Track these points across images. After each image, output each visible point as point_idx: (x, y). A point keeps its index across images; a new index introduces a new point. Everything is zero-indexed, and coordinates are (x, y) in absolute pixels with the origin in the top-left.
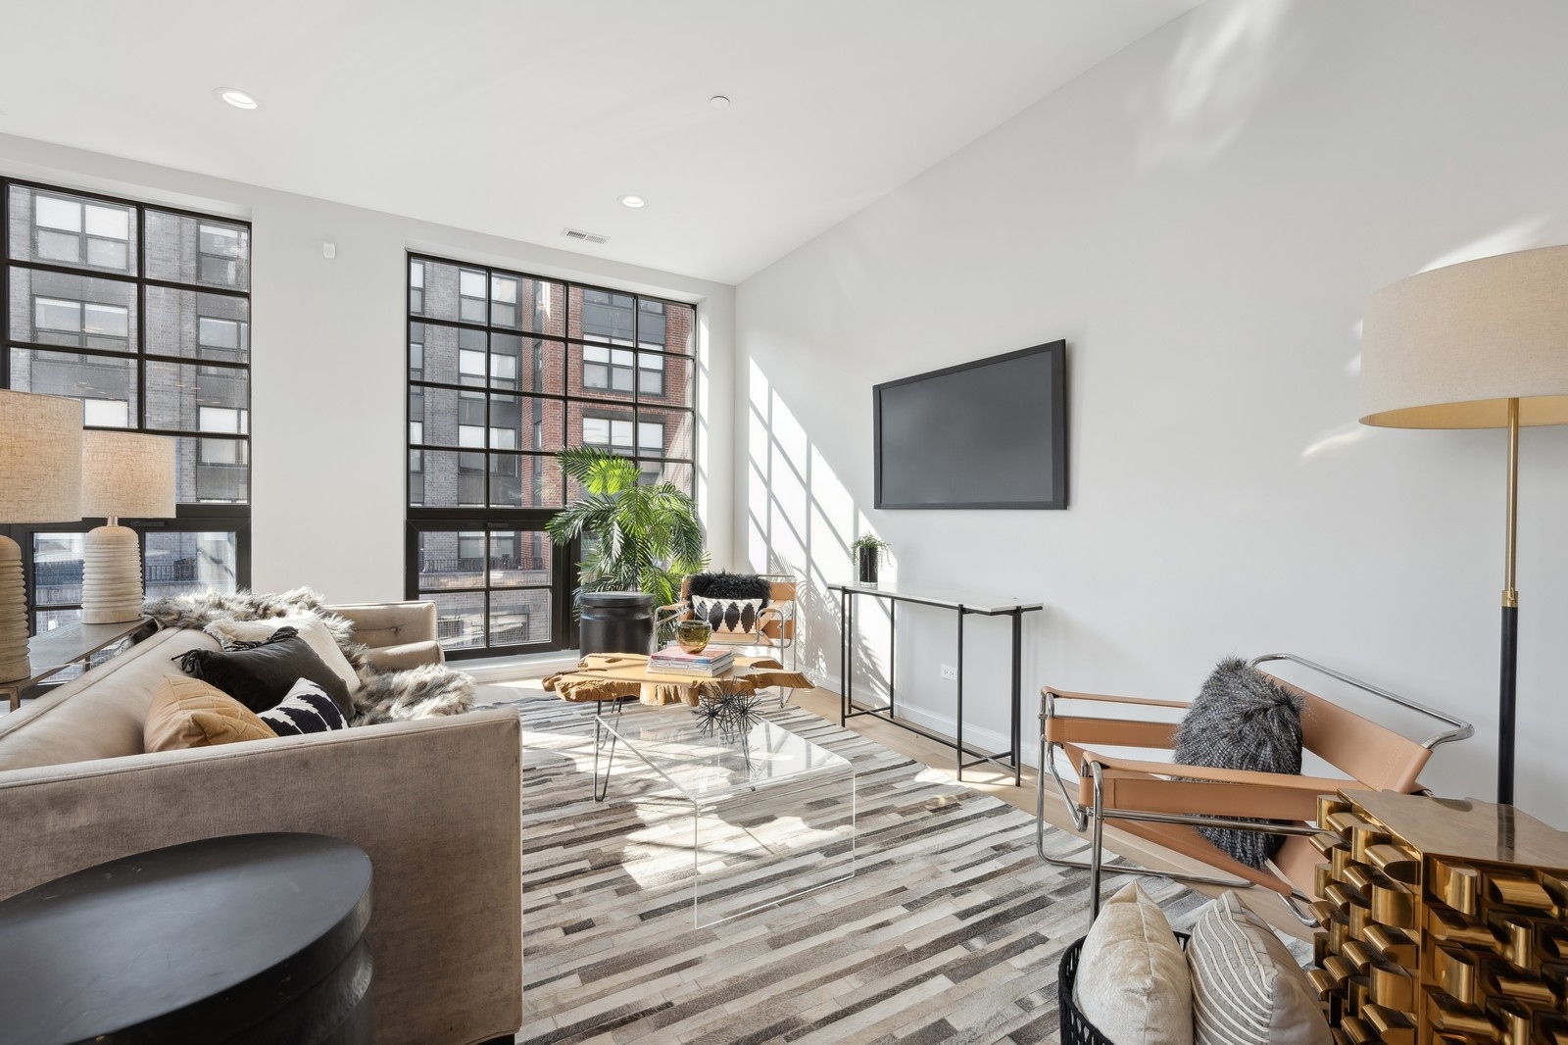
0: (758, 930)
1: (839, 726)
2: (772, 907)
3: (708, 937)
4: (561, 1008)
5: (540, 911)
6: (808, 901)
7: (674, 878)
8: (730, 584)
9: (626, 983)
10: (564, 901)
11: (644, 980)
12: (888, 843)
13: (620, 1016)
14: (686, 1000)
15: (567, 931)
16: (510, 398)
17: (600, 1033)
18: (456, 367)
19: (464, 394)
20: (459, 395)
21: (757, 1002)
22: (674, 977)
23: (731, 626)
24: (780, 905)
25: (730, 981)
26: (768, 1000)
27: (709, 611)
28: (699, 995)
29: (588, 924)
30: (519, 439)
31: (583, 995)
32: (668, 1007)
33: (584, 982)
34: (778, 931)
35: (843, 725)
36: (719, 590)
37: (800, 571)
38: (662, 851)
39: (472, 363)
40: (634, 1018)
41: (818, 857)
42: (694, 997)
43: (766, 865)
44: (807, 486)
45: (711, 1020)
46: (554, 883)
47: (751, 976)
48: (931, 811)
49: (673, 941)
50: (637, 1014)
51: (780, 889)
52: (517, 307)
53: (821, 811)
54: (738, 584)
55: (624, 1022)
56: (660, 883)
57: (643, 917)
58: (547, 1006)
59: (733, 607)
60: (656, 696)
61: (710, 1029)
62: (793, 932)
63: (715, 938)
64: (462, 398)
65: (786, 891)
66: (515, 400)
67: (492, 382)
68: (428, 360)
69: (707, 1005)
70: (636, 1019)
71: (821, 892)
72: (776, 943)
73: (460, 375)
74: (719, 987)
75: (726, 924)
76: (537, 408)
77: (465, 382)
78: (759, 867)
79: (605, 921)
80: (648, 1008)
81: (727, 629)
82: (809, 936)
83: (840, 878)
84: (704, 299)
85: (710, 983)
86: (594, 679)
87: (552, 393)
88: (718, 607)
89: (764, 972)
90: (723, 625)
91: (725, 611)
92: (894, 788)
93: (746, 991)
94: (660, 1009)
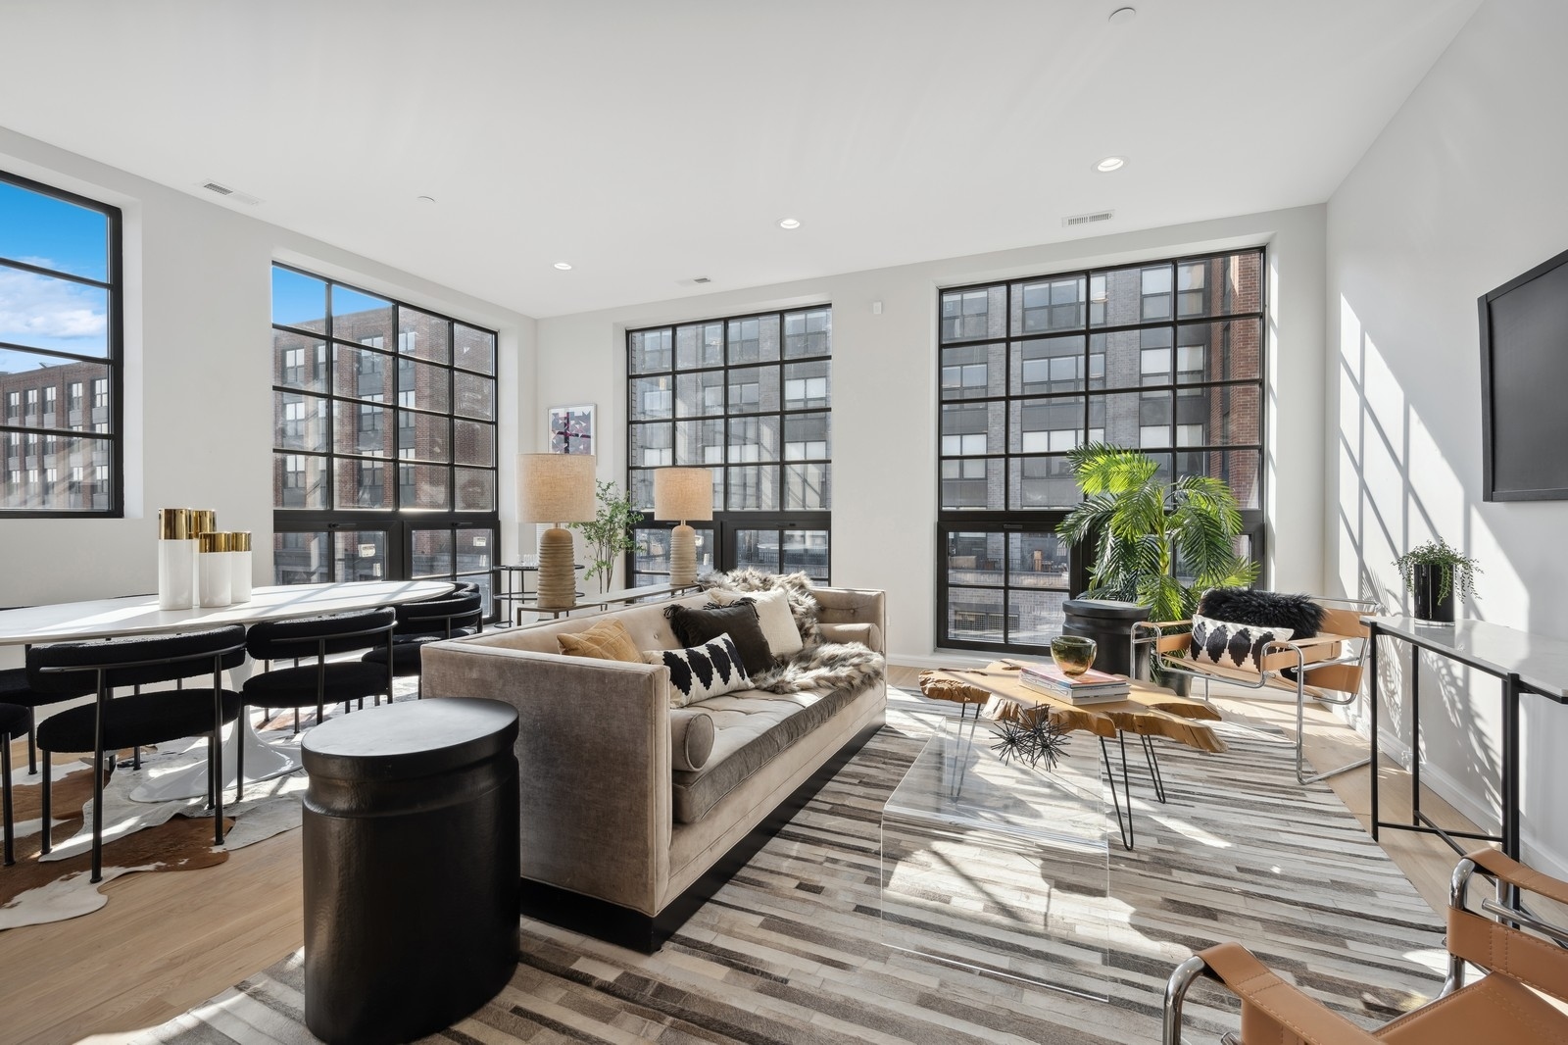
0: (929, 980)
1: (1369, 835)
2: (970, 971)
3: (883, 956)
4: (729, 933)
5: (803, 863)
6: (1013, 989)
7: (925, 894)
8: (1251, 605)
9: (782, 946)
10: (827, 864)
11: (796, 952)
12: (1215, 998)
13: (749, 963)
14: (798, 987)
15: (800, 887)
16: (1197, 391)
17: (724, 965)
18: (1138, 369)
19: (1146, 394)
20: (1140, 396)
21: (843, 1031)
22: (814, 966)
23: (1238, 659)
24: (981, 974)
25: (847, 999)
26: (851, 1037)
27: (1208, 635)
28: (816, 992)
29: (817, 890)
30: (1208, 435)
31: (750, 934)
32: (782, 982)
33: (762, 926)
34: (947, 994)
35: (1375, 837)
36: (1234, 611)
37: (1395, 596)
38: (945, 868)
39: (1156, 362)
40: (753, 972)
41: (1096, 958)
42: (805, 990)
43: (1021, 932)
44: (1404, 470)
45: (793, 1015)
46: (837, 848)
47: (867, 1009)
48: (1368, 1005)
49: (852, 940)
50: (758, 971)
51: (1003, 961)
52: (1206, 293)
53: (1176, 916)
54: (1264, 606)
55: (745, 970)
56: (907, 893)
57: (859, 909)
58: (725, 925)
59: (1244, 634)
60: (995, 709)
61: (785, 1021)
62: (956, 1005)
63: (885, 960)
64: (1144, 399)
65: (1006, 966)
66: (1203, 392)
67: (1179, 377)
68: (1110, 367)
69: (807, 1002)
70: (754, 974)
71: (1045, 992)
72: (927, 1001)
73: (1142, 376)
74: (833, 998)
75: (909, 956)
76: (1225, 398)
77: (1147, 383)
78: (1011, 929)
79: (831, 894)
80: (769, 972)
81: (1231, 662)
82: (968, 1019)
83: (1087, 992)
84: (1275, 234)
85: (830, 989)
86: (956, 680)
87: (1241, 378)
88: (1221, 632)
89: (881, 1015)
90: (1226, 657)
91: (1230, 637)
92: (1346, 947)
93: (847, 1017)
94: (776, 979)
